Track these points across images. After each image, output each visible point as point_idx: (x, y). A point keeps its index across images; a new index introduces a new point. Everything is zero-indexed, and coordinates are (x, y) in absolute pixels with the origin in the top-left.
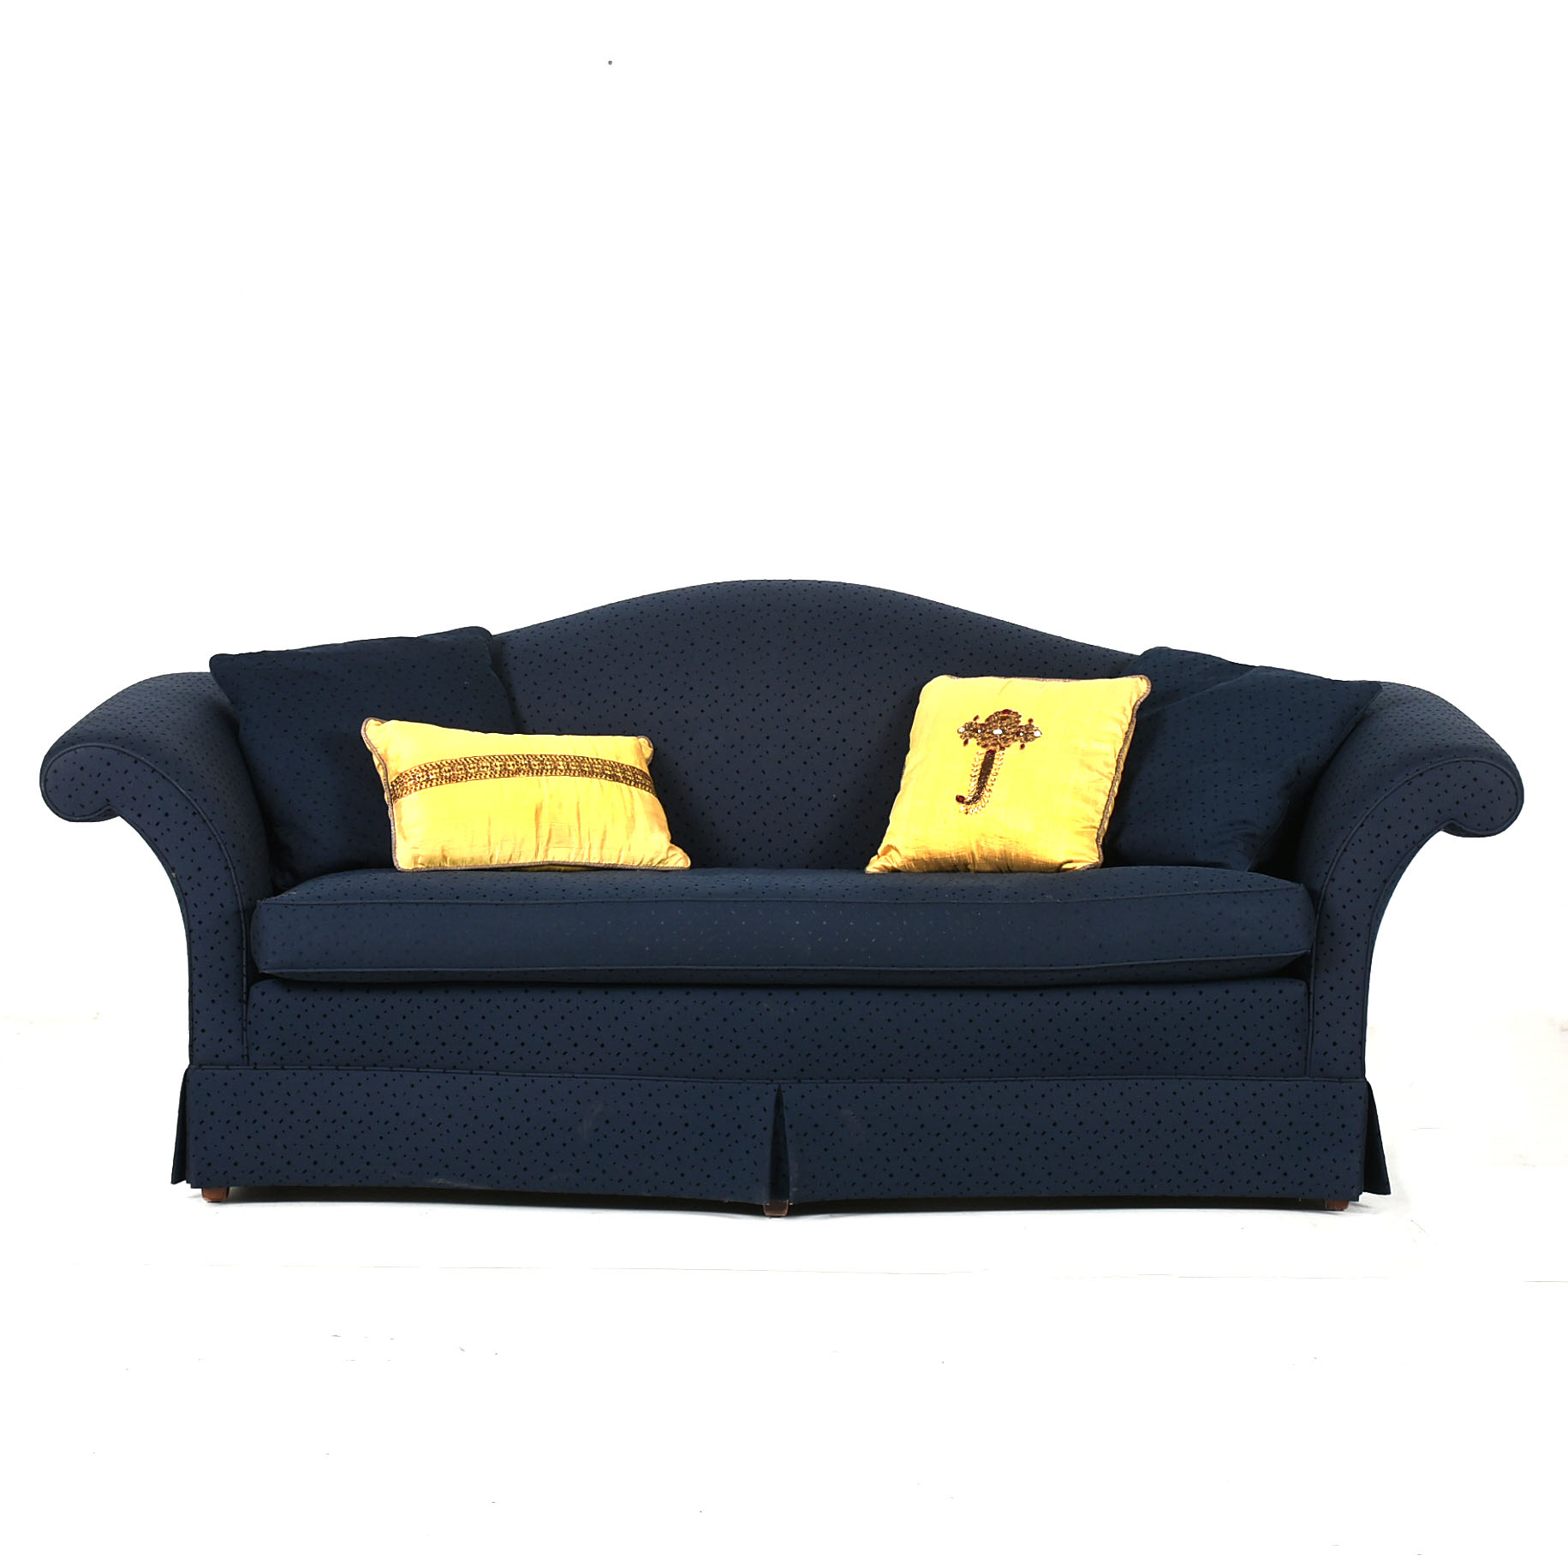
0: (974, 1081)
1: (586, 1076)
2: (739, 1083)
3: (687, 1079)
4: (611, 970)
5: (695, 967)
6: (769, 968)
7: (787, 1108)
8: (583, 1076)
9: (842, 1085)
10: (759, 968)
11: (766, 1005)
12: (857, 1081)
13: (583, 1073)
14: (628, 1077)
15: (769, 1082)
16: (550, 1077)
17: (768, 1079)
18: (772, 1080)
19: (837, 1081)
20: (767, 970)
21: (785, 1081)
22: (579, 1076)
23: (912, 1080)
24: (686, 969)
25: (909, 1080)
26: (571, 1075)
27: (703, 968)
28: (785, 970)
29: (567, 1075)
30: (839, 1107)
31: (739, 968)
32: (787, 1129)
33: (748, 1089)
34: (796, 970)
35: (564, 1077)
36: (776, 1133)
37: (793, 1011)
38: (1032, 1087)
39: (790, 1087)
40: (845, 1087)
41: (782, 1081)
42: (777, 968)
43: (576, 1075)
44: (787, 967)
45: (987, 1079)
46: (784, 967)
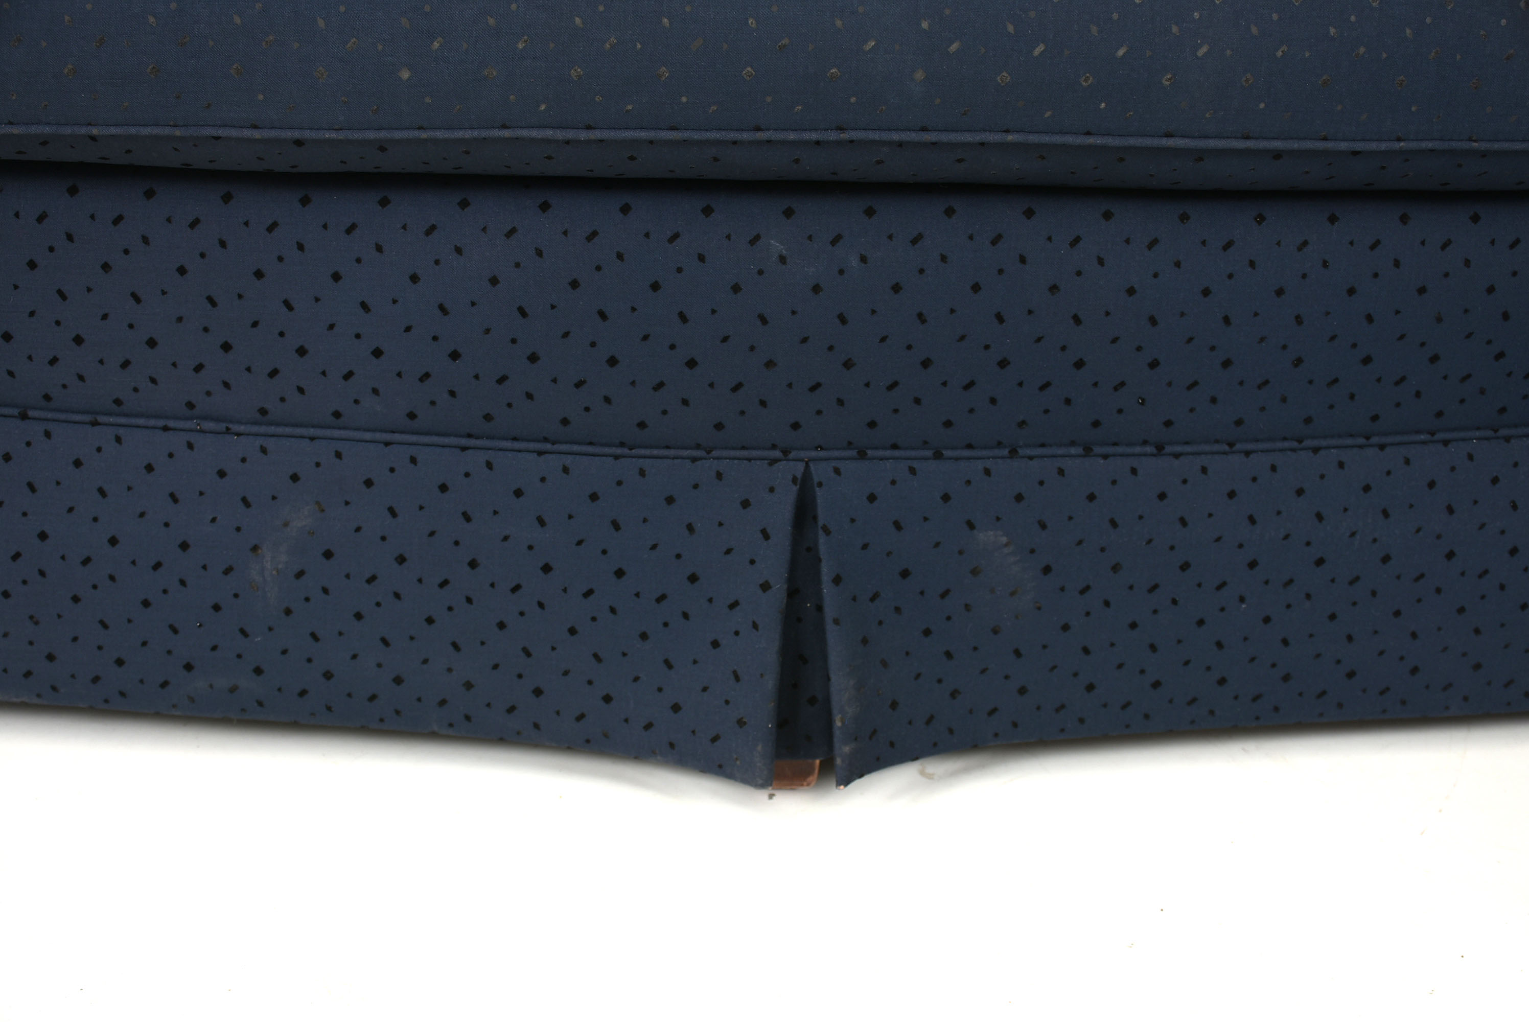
0: (1328, 447)
1: (262, 429)
2: (694, 460)
3: (548, 446)
4: (299, 143)
5: (560, 135)
6: (792, 136)
7: (827, 531)
8: (255, 429)
9: (980, 465)
10: (760, 136)
11: (776, 247)
12: (1021, 452)
13: (255, 423)
14: (378, 436)
15: (777, 454)
16: (166, 429)
17: (774, 447)
18: (786, 452)
19: (967, 453)
20: (784, 143)
21: (822, 454)
22: (242, 428)
23: (1169, 449)
24: (533, 140)
25: (1160, 448)
26: (222, 426)
27: (583, 135)
28: (839, 143)
29: (209, 425)
30: (971, 526)
31: (696, 136)
32: (827, 588)
33: (719, 476)
34: (873, 142)
35: (202, 431)
36: (793, 593)
37: (854, 262)
38: (1470, 457)
39: (837, 471)
40: (987, 472)
41: (813, 454)
42: (814, 136)
43: (235, 428)
44: (844, 136)
45: (1361, 441)
46: (833, 136)
